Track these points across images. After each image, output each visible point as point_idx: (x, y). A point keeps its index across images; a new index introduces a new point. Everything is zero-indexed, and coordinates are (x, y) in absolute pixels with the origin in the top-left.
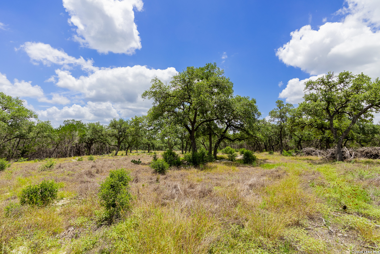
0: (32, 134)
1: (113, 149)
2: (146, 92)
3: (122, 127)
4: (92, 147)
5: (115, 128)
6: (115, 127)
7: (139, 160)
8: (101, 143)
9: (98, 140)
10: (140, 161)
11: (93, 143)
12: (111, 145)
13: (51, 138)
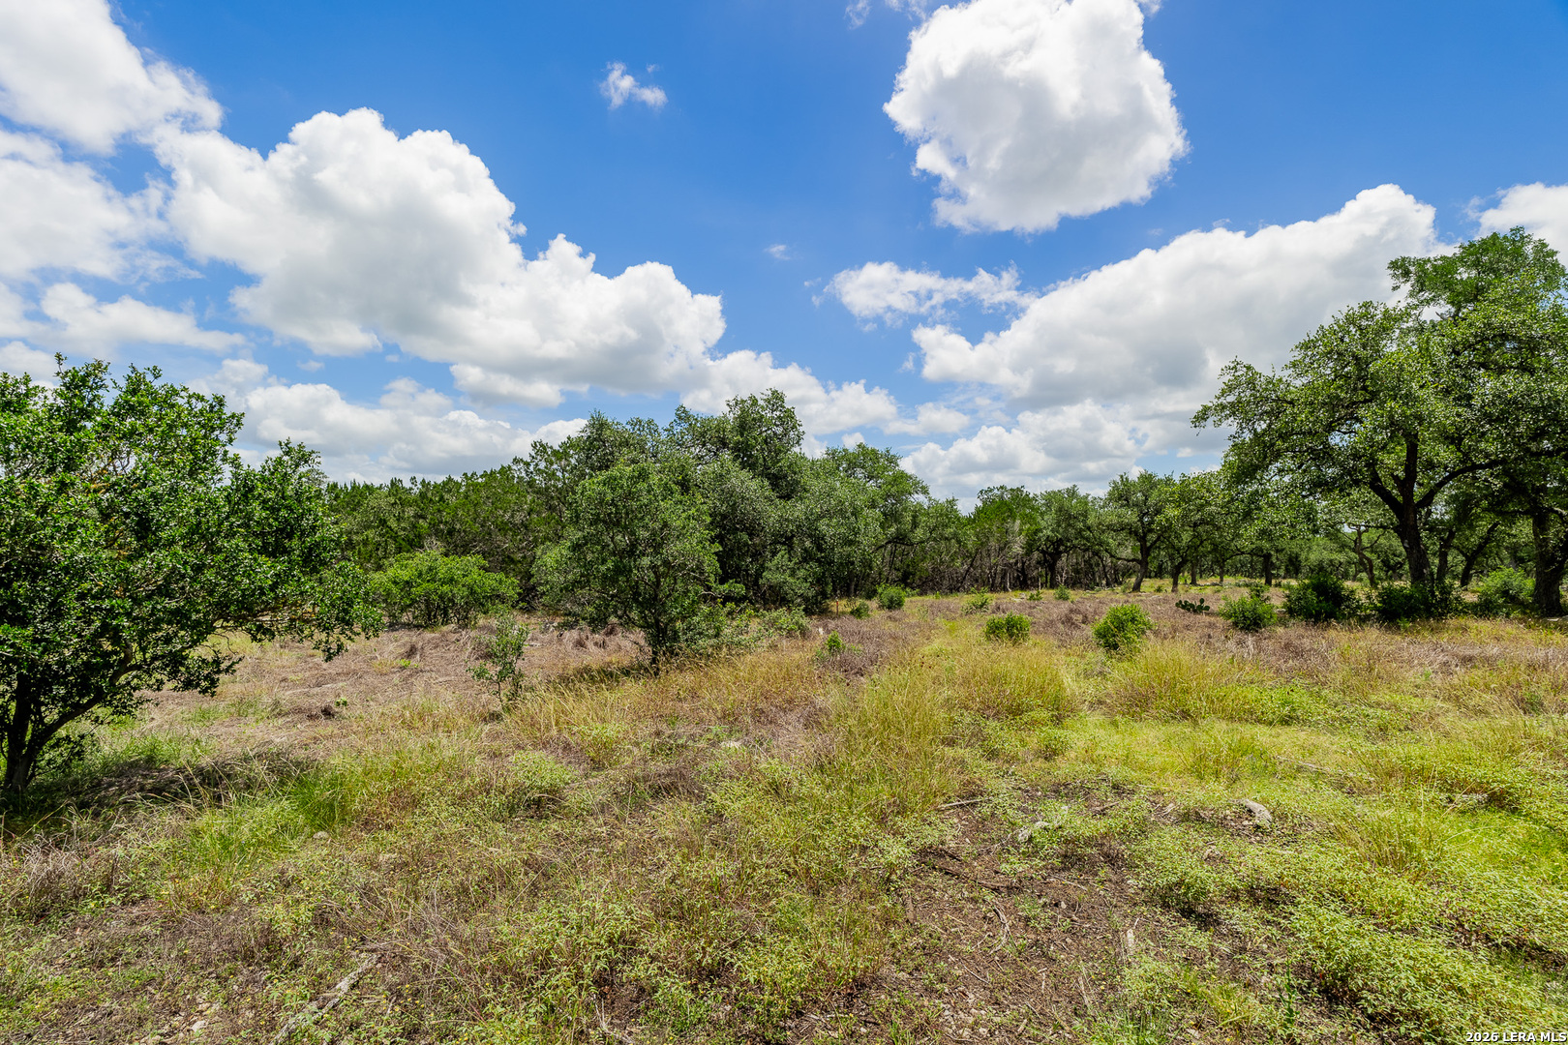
0: (919, 533)
1: (1127, 573)
2: (1206, 409)
3: (1151, 501)
4: (1059, 564)
5: (1128, 505)
6: (1126, 500)
7: (1202, 601)
8: (1085, 551)
9: (1075, 542)
10: (1205, 604)
11: (1061, 552)
12: (1119, 559)
13: (959, 542)
